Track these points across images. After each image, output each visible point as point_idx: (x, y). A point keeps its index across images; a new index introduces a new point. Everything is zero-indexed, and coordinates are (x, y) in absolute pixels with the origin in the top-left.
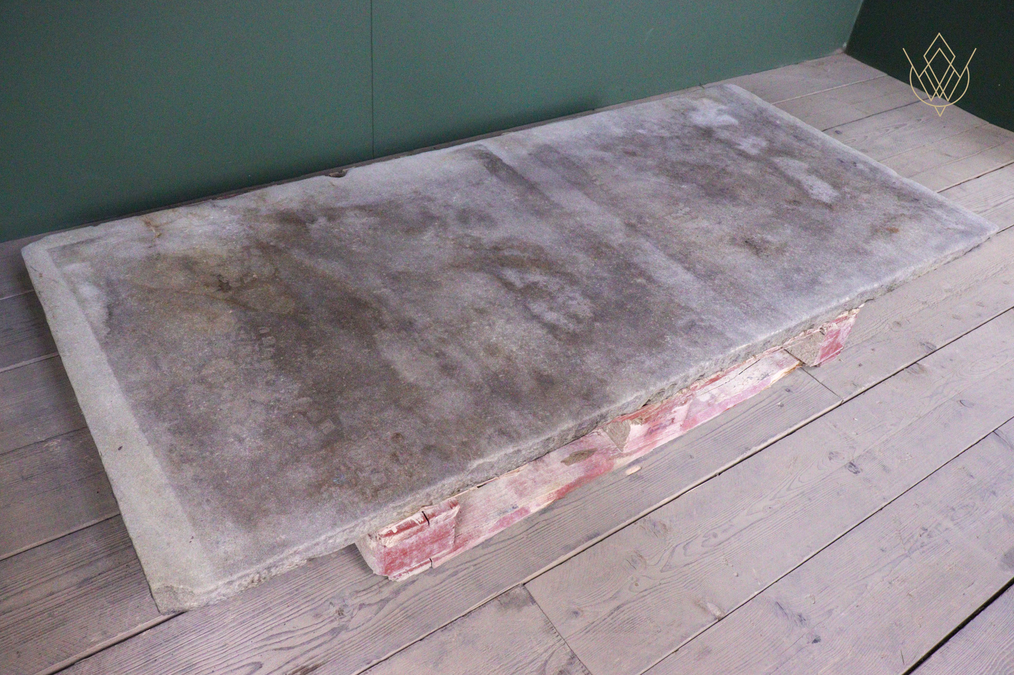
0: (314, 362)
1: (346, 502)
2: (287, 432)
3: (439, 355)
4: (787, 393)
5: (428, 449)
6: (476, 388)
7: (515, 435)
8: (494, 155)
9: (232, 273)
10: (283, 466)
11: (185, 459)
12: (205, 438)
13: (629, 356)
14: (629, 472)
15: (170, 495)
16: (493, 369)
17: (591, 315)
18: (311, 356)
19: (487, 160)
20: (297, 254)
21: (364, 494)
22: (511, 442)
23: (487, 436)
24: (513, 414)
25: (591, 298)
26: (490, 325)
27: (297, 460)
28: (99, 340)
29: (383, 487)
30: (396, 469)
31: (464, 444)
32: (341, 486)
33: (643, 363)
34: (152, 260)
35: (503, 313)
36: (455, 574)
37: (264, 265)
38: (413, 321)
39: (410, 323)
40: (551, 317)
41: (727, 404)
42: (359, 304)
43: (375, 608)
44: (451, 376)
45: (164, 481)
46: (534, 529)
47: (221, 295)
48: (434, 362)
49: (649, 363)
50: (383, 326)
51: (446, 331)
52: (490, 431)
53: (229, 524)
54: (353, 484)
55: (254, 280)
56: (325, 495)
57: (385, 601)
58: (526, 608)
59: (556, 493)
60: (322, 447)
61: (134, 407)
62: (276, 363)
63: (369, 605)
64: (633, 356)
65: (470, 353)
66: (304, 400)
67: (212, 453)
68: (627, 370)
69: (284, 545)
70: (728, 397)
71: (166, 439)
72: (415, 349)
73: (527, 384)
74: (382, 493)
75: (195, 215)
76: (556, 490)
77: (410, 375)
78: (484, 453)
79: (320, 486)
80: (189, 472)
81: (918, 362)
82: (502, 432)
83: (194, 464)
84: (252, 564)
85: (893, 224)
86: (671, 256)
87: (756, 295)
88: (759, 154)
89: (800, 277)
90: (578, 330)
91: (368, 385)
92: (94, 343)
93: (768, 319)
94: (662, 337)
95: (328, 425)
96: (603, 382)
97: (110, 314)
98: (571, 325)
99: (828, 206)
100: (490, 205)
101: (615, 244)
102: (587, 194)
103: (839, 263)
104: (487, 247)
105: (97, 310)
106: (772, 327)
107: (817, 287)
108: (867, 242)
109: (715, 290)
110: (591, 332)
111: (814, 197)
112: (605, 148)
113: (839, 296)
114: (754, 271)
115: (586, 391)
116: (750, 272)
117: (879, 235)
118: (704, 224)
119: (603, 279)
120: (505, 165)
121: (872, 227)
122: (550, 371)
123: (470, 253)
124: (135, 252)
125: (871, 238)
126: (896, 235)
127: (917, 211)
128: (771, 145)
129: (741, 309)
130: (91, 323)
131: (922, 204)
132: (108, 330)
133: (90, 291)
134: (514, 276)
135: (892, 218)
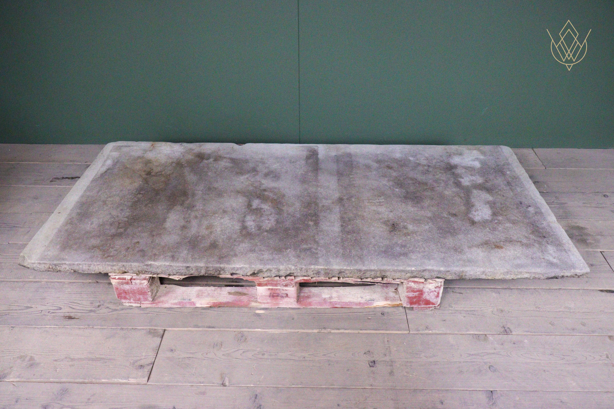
0: (144, 208)
1: (96, 255)
2: (107, 227)
3: (188, 221)
4: (381, 314)
5: (141, 251)
6: (185, 238)
7: (176, 259)
8: (317, 152)
9: (157, 170)
10: (94, 236)
11: (71, 223)
12: (84, 219)
13: (261, 250)
14: (258, 312)
17: (268, 229)
18: (146, 206)
19: (311, 153)
20: (187, 170)
21: (104, 255)
22: (171, 261)
23: (166, 255)
24: (185, 252)
25: (277, 222)
26: (221, 218)
27: (99, 237)
29: (112, 256)
30: (123, 252)
31: (155, 254)
32: (100, 250)
33: (263, 255)
34: (140, 157)
35: (233, 215)
36: (148, 314)
37: (171, 170)
38: (195, 206)
39: (193, 206)
40: (250, 224)
41: (336, 304)
42: (184, 194)
43: (111, 310)
45: (58, 227)
46: (193, 313)
47: (144, 176)
48: (182, 223)
50: (182, 204)
51: (202, 214)
54: (104, 251)
55: (161, 174)
56: (92, 251)
57: (116, 310)
59: (213, 303)
60: (111, 236)
61: (77, 202)
62: (132, 204)
63: (110, 308)
64: (263, 251)
65: (200, 225)
66: (126, 219)
67: (80, 224)
68: (252, 255)
70: (339, 301)
71: (74, 215)
72: (182, 216)
73: (205, 244)
75: (171, 146)
76: (214, 302)
77: (169, 224)
78: (157, 260)
79: (95, 247)
80: (68, 227)
81: (487, 335)
82: (172, 256)
83: (71, 225)
85: (505, 244)
86: (342, 218)
87: (361, 249)
88: (468, 186)
89: (399, 250)
90: (254, 233)
91: (151, 222)
92: (91, 179)
93: (351, 261)
94: (287, 249)
95: (122, 230)
96: (236, 255)
97: (106, 172)
98: (254, 230)
99: (473, 223)
100: (286, 172)
101: (320, 205)
102: (339, 180)
103: (435, 251)
104: (261, 188)
105: (104, 169)
106: (348, 265)
107: (402, 257)
108: (470, 247)
109: (342, 239)
110: (258, 235)
111: (471, 216)
112: (379, 162)
113: (409, 265)
114: (377, 238)
115: (224, 256)
116: (374, 238)
117: (485, 246)
118: (382, 209)
119: (294, 217)
120: (317, 158)
121: (486, 241)
122: (220, 243)
123: (251, 188)
124: (137, 154)
125: (477, 246)
126: (497, 250)
127: (535, 243)
128: (484, 183)
129: (344, 252)
130: (97, 173)
131: (545, 240)
132: (99, 176)
133: (109, 162)
134: (257, 203)
135: (510, 241)
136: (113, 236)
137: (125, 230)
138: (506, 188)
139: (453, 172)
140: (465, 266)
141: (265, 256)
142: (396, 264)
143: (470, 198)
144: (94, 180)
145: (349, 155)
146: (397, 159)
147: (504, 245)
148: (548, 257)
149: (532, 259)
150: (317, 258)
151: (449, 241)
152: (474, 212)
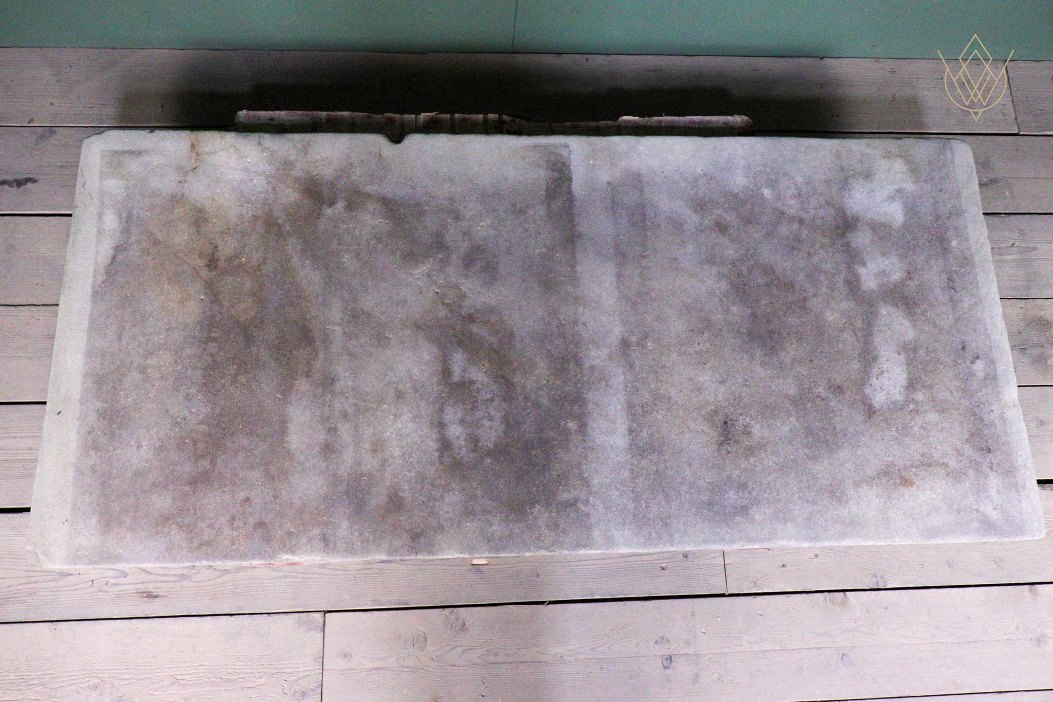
0: (232, 390)
1: (176, 543)
2: (173, 455)
3: (333, 430)
5: (261, 524)
6: (335, 481)
7: (331, 545)
8: (569, 170)
9: (227, 248)
10: (155, 486)
11: (95, 447)
12: (117, 431)
13: (486, 512)
14: (476, 562)
15: (70, 474)
16: (363, 469)
17: (491, 446)
18: (234, 381)
19: (557, 175)
20: (293, 246)
21: (192, 542)
22: (324, 551)
23: (311, 535)
24: (345, 524)
25: (507, 424)
26: (395, 416)
27: (165, 487)
28: (93, 287)
29: (208, 543)
30: (227, 531)
31: (290, 534)
32: (180, 527)
33: (491, 525)
34: (177, 199)
35: (418, 406)
36: (286, 577)
37: (257, 249)
38: (336, 379)
39: (333, 380)
40: (455, 431)
42: (306, 336)
44: (326, 458)
45: (72, 459)
46: (365, 572)
47: (205, 273)
48: (322, 436)
49: (497, 528)
50: (308, 375)
51: (355, 405)
52: (316, 532)
53: (94, 521)
54: (189, 530)
55: (240, 265)
56: (166, 530)
58: (314, 632)
60: (190, 483)
61: (86, 375)
62: (204, 376)
64: (489, 512)
65: (357, 439)
66: (204, 428)
67: (115, 449)
68: (471, 526)
69: (118, 558)
71: (92, 418)
72: (318, 413)
73: (378, 498)
74: (204, 548)
75: (237, 150)
77: (295, 441)
78: (297, 551)
79: (168, 519)
80: (93, 459)
81: (848, 593)
82: (324, 539)
83: (99, 454)
84: (91, 563)
85: (918, 473)
86: (630, 406)
87: (668, 499)
88: (872, 292)
89: (735, 497)
90: (465, 459)
91: (257, 436)
92: (89, 290)
93: (650, 534)
94: (532, 505)
95: (205, 464)
96: (441, 528)
97: (114, 258)
98: (464, 450)
99: (870, 411)
100: (509, 251)
101: (587, 365)
102: (619, 276)
103: (797, 496)
104: (463, 312)
105: (106, 249)
106: (645, 545)
107: (738, 519)
108: (857, 485)
109: (632, 471)
110: (475, 466)
111: (868, 391)
112: (700, 206)
113: (750, 540)
114: (696, 465)
115: (419, 530)
116: (690, 465)
117: (884, 480)
118: (705, 378)
119: (538, 405)
120: (570, 193)
121: (887, 466)
122: (406, 494)
123: (442, 312)
124: (166, 184)
125: (869, 481)
126: (902, 489)
127: (970, 467)
128: (903, 283)
129: (636, 508)
130: (96, 263)
131: (988, 459)
132: (105, 277)
133: (111, 222)
134: (460, 363)
135: (927, 464)
136: (194, 482)
137: (213, 462)
138: (944, 298)
139: (848, 245)
140: (843, 536)
141: (495, 528)
142: (727, 537)
143: (871, 334)
144: (97, 295)
145: (636, 180)
146: (736, 196)
147: (916, 475)
148: (985, 505)
149: (958, 511)
150: (589, 528)
151: (823, 469)
152: (875, 378)
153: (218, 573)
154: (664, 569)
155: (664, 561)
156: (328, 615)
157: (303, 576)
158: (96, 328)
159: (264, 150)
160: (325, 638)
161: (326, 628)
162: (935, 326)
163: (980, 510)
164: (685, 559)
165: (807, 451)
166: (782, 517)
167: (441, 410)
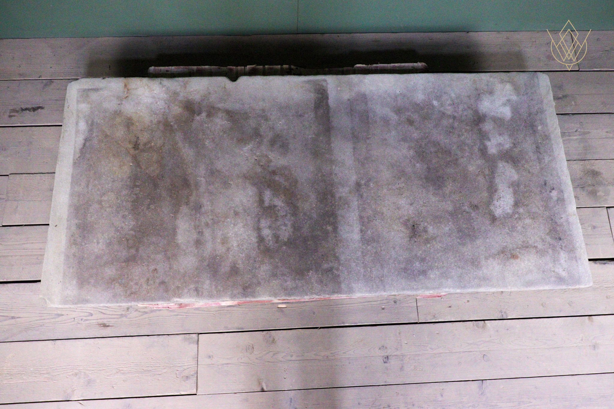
0: (147, 212)
1: (118, 293)
2: (116, 247)
3: (201, 233)
4: (393, 303)
5: (163, 283)
6: (202, 260)
7: (200, 293)
8: (327, 93)
9: (144, 138)
10: (106, 264)
11: (75, 243)
12: (87, 235)
13: (283, 275)
14: (280, 306)
15: (62, 257)
16: (217, 252)
17: (286, 240)
18: (148, 208)
19: (320, 96)
20: (179, 136)
21: (126, 292)
22: (197, 296)
23: (189, 288)
24: (208, 282)
25: (295, 229)
26: (234, 225)
27: (112, 263)
28: (74, 160)
29: (135, 293)
30: (145, 286)
31: (178, 288)
32: (120, 285)
33: (286, 281)
34: (118, 113)
35: (246, 219)
36: (177, 315)
37: (160, 138)
38: (202, 206)
39: (200, 206)
40: (266, 232)
42: (186, 183)
44: (197, 247)
45: (63, 250)
46: (219, 312)
47: (132, 152)
48: (195, 236)
49: (290, 284)
50: (187, 204)
51: (212, 219)
52: (192, 286)
53: (74, 282)
54: (125, 286)
55: (151, 147)
56: (113, 286)
58: (192, 344)
59: (237, 302)
60: (125, 262)
61: (70, 206)
62: (132, 205)
64: (285, 275)
65: (214, 238)
66: (132, 232)
67: (86, 244)
68: (275, 283)
69: (87, 301)
71: (74, 228)
72: (193, 224)
73: (225, 268)
74: (133, 295)
75: (149, 87)
77: (181, 238)
78: (182, 296)
79: (114, 280)
80: (74, 249)
81: (486, 321)
82: (196, 290)
83: (77, 247)
84: (73, 304)
85: (521, 251)
86: (361, 218)
87: (382, 266)
88: (494, 155)
89: (419, 265)
90: (272, 247)
91: (161, 236)
92: (71, 161)
93: (373, 285)
94: (308, 271)
95: (133, 251)
96: (259, 284)
97: (84, 145)
98: (271, 242)
99: (494, 219)
100: (294, 137)
101: (337, 196)
102: (354, 148)
103: (453, 265)
104: (270, 169)
105: (80, 140)
106: (370, 292)
107: (421, 277)
108: (486, 258)
109: (362, 252)
110: (277, 251)
111: (492, 208)
112: (398, 111)
113: (428, 288)
114: (397, 249)
115: (247, 285)
116: (394, 248)
117: (502, 255)
118: (402, 202)
119: (311, 218)
120: (327, 104)
121: (504, 248)
122: (241, 266)
123: (259, 170)
124: (111, 105)
125: (494, 256)
126: (512, 261)
127: (549, 248)
128: (511, 149)
129: (365, 272)
130: (75, 148)
131: (559, 244)
132: (80, 155)
133: (83, 126)
134: (269, 196)
135: (526, 247)
136: (127, 261)
137: (137, 250)
138: (534, 157)
139: (480, 130)
140: (479, 286)
141: (288, 283)
142: (415, 287)
143: (494, 178)
144: (76, 164)
145: (363, 98)
146: (418, 105)
147: (520, 253)
148: (558, 268)
149: (543, 272)
150: (339, 283)
151: (467, 250)
152: (496, 200)
153: (140, 314)
154: (383, 309)
155: (384, 305)
156: (200, 335)
157: (187, 314)
158: (75, 181)
159: (163, 86)
160: (199, 347)
161: (199, 343)
162: (529, 172)
163: (556, 271)
164: (395, 304)
165: (459, 240)
166: (445, 275)
167: (259, 221)
